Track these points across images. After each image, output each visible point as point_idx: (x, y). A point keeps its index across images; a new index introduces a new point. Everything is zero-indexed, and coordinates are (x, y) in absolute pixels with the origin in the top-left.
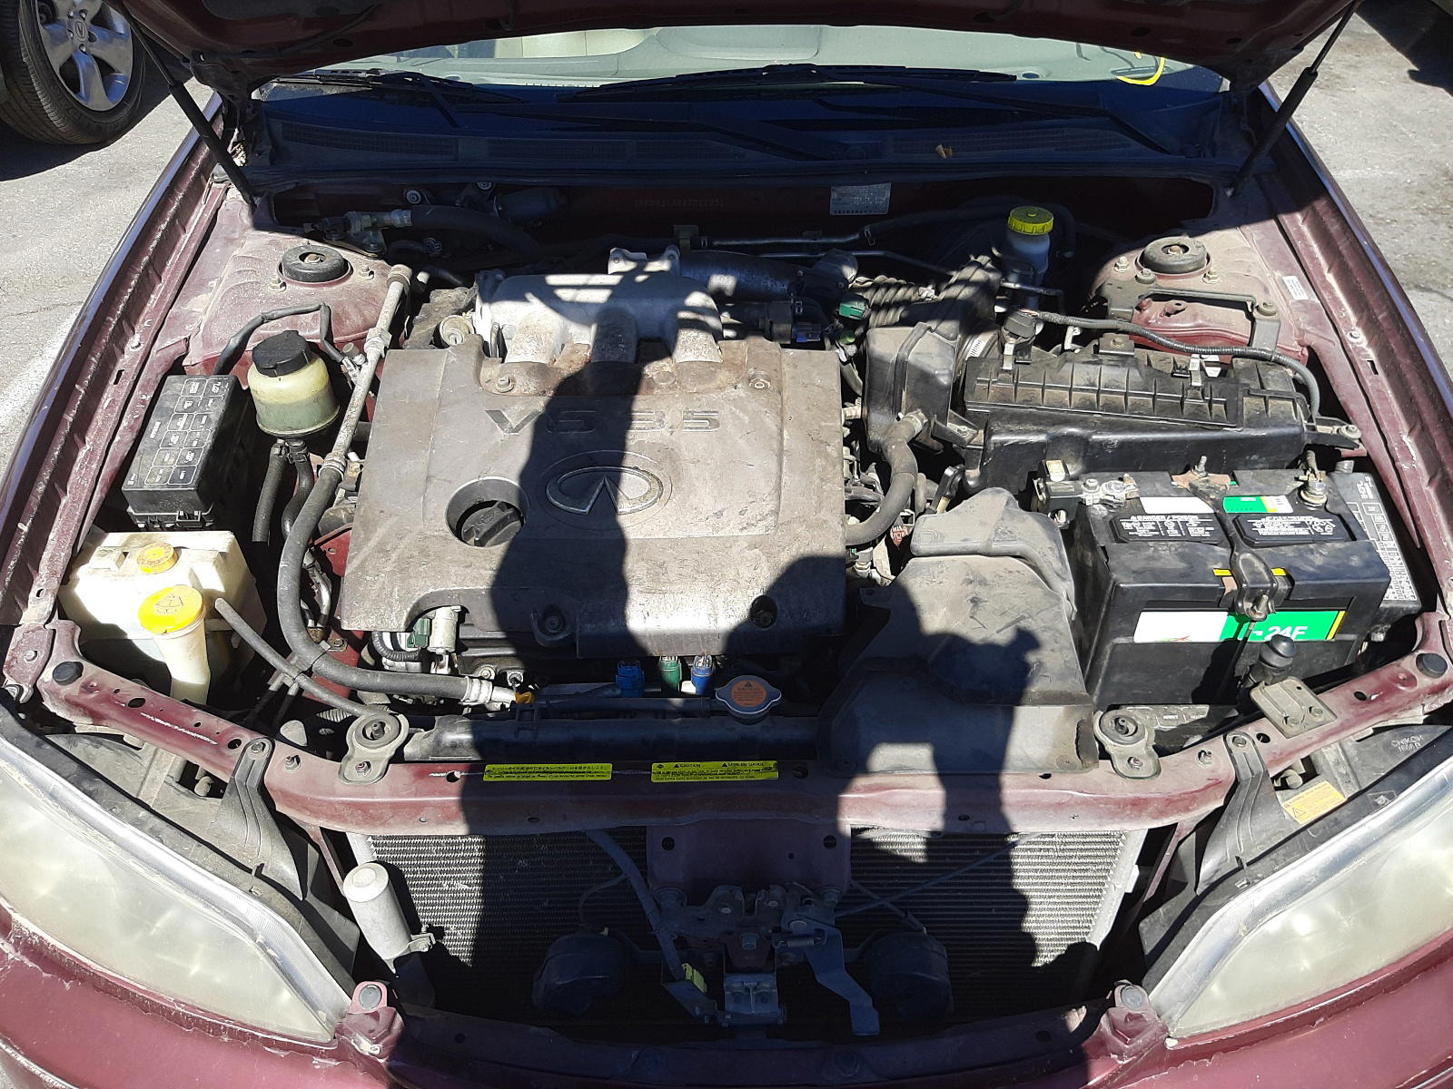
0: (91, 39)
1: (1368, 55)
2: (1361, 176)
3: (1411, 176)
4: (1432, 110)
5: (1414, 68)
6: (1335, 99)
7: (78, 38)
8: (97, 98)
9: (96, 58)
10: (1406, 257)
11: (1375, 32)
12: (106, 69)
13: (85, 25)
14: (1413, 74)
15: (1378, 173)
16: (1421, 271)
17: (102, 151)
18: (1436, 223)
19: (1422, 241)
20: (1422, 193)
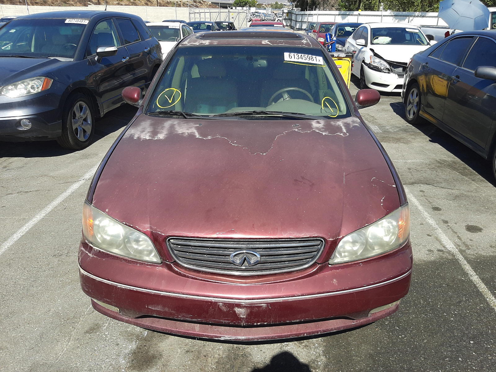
0: (82, 124)
1: (418, 136)
2: (413, 161)
3: (427, 161)
4: (434, 148)
5: (430, 139)
6: (408, 146)
7: (79, 123)
8: (81, 138)
9: (83, 129)
10: (424, 178)
11: (420, 131)
12: (85, 131)
13: (82, 121)
14: (430, 140)
15: (418, 161)
16: (428, 181)
17: (81, 151)
18: (433, 171)
19: (429, 175)
20: (430, 165)
